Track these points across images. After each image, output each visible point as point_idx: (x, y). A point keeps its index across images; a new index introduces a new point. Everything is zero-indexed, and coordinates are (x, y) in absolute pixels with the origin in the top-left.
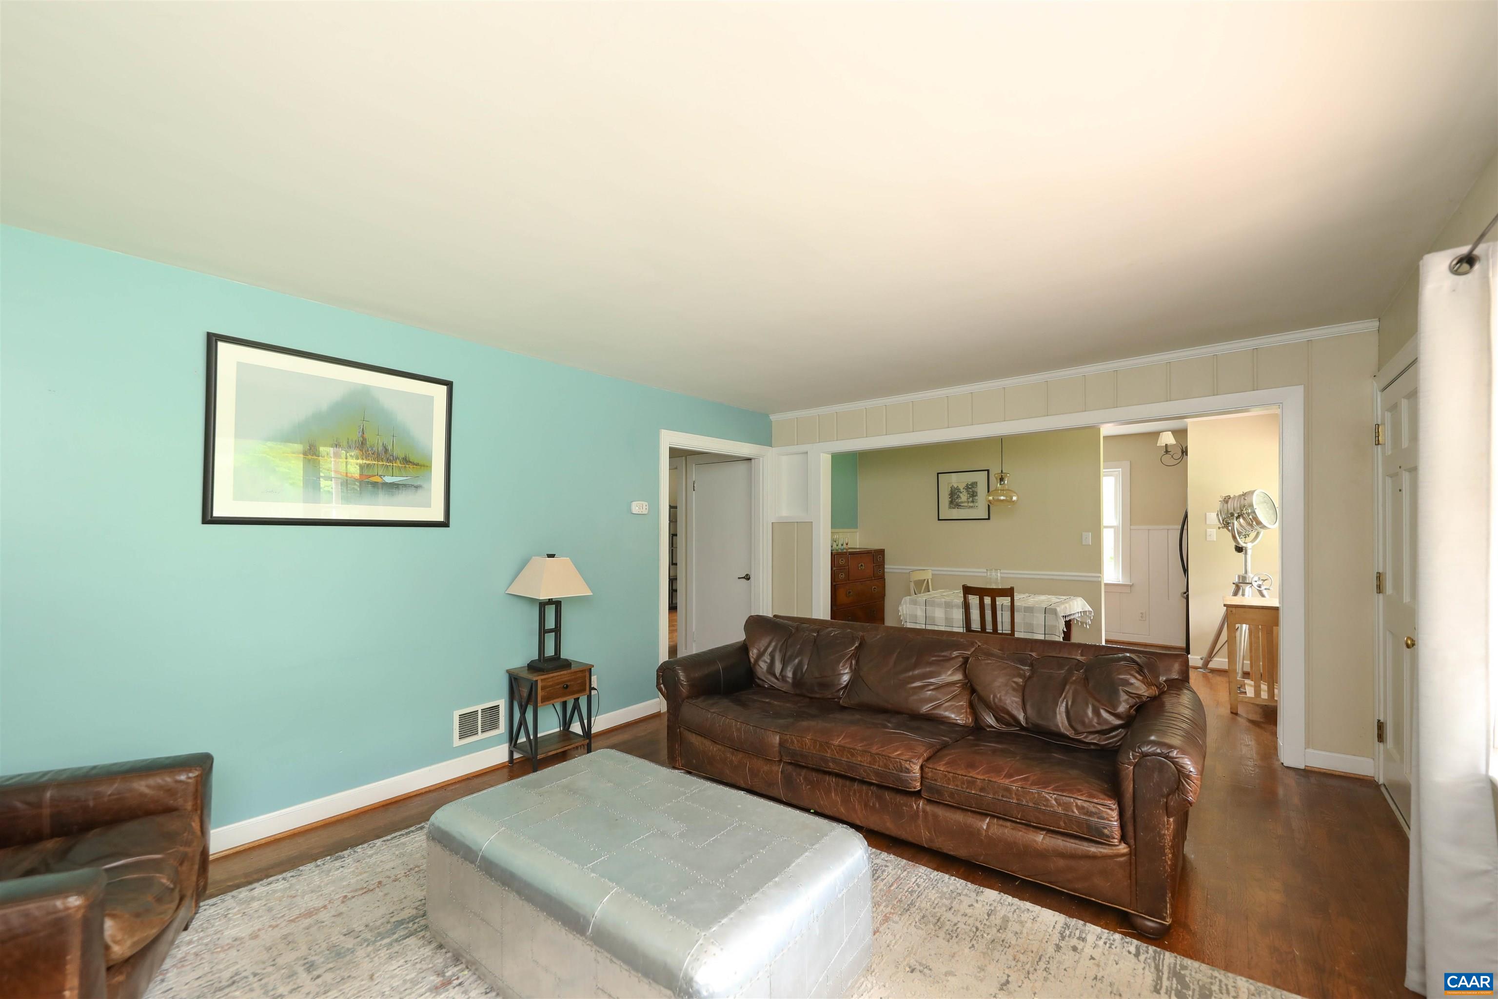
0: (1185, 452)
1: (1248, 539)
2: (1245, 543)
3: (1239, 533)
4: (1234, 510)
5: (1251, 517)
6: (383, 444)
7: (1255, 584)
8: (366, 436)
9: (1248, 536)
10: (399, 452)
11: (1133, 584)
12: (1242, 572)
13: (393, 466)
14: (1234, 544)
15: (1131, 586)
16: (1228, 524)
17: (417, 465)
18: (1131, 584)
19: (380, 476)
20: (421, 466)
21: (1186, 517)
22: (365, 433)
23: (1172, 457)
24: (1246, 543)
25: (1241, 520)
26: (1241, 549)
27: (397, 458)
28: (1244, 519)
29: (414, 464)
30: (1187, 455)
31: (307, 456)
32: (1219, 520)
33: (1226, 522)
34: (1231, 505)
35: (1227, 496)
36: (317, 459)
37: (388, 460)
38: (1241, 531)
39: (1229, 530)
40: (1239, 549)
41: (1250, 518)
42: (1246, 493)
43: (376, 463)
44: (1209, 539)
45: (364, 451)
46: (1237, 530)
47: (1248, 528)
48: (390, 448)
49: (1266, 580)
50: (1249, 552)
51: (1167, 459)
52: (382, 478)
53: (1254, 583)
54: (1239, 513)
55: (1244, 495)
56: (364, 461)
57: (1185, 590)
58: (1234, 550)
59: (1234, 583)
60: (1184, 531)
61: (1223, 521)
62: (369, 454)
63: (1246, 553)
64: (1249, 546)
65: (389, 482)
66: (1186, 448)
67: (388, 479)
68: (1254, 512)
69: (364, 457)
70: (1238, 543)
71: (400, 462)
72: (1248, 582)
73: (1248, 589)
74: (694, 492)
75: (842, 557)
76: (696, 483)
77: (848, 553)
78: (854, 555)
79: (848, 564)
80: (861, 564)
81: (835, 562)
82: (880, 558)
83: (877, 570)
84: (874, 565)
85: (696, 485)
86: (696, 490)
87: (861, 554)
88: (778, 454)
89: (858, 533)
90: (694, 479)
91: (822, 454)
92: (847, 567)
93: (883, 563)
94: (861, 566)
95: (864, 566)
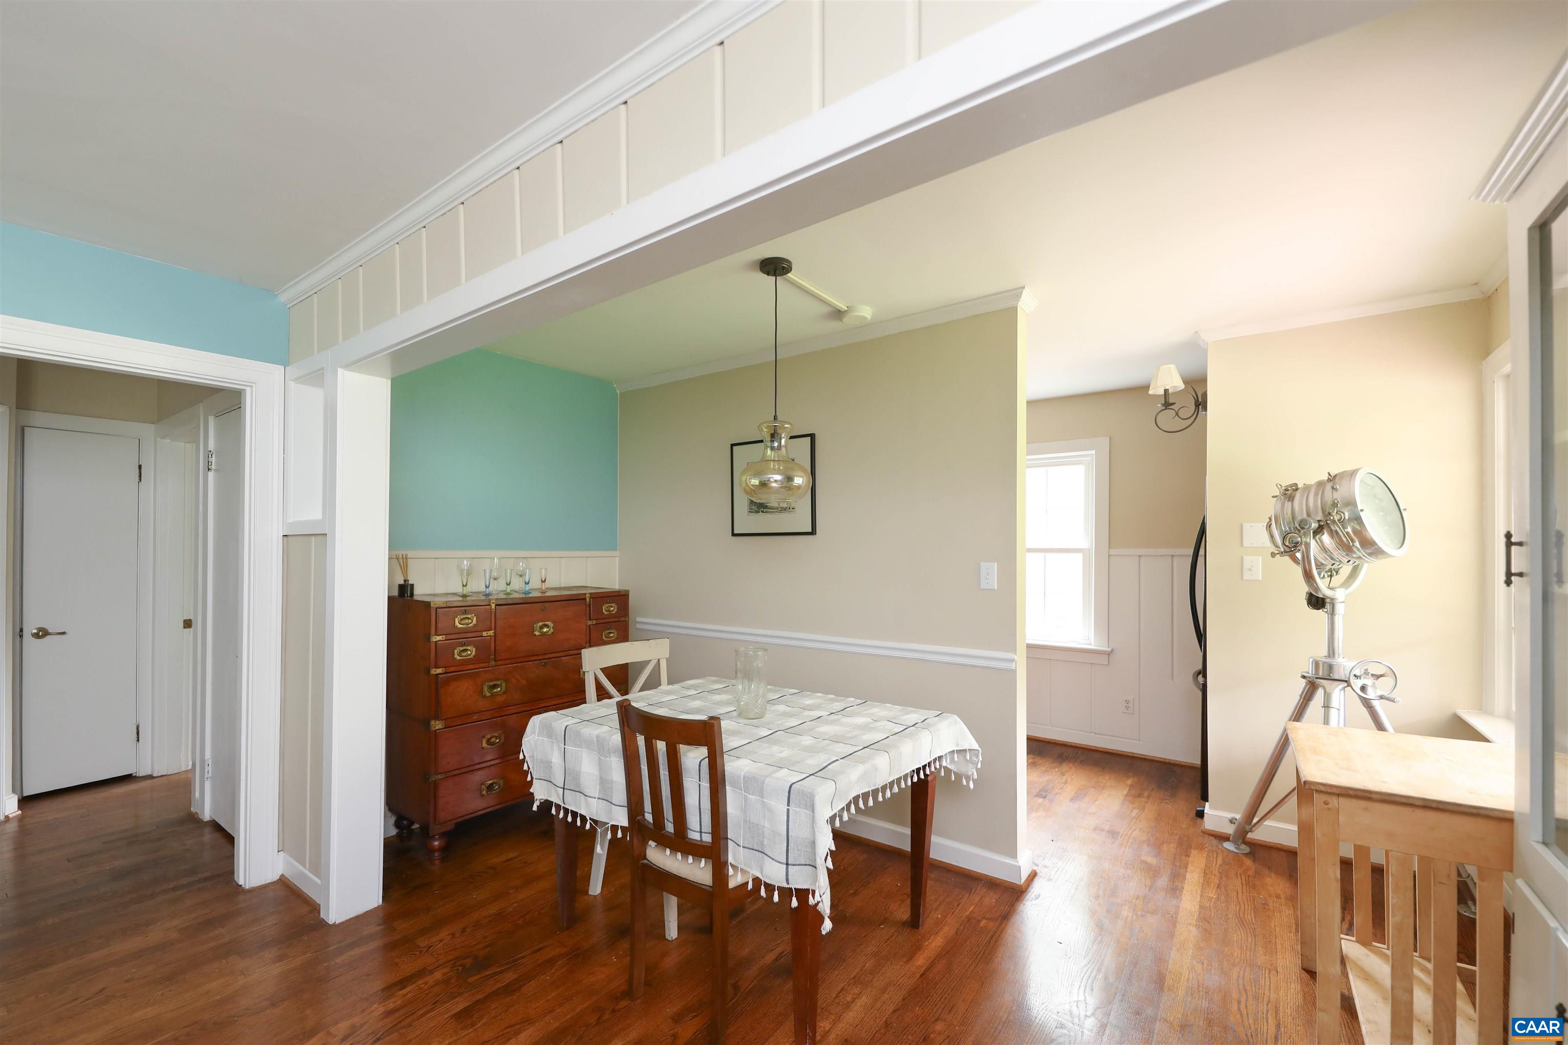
0: (1201, 404)
1: (1337, 580)
2: (1329, 588)
3: (1319, 566)
4: (1309, 515)
5: (1349, 530)
7: (1357, 684)
9: (1337, 572)
11: (1112, 650)
12: (1321, 652)
14: (1304, 589)
15: (1109, 654)
16: (1296, 545)
18: (1109, 649)
21: (1203, 532)
23: (1177, 414)
24: (1332, 589)
25: (1326, 538)
26: (1320, 600)
28: (1334, 534)
30: (1205, 409)
32: (1272, 536)
33: (1291, 542)
34: (1301, 504)
35: (1291, 486)
38: (1323, 562)
39: (1295, 560)
40: (1316, 602)
41: (1347, 533)
42: (1335, 476)
44: (1247, 576)
46: (1316, 559)
47: (1338, 554)
49: (1381, 676)
50: (1340, 608)
51: (1168, 419)
53: (1353, 680)
54: (1319, 521)
55: (1332, 479)
57: (1200, 667)
58: (1305, 602)
59: (1304, 677)
60: (1199, 558)
61: (1284, 539)
63: (1332, 613)
64: (1340, 595)
66: (1205, 395)
68: (1358, 519)
70: (1317, 589)
72: (1336, 677)
73: (1338, 694)
74: (211, 475)
75: (465, 612)
76: (214, 456)
77: (493, 603)
78: (518, 606)
79: (493, 628)
80: (541, 624)
81: (440, 625)
82: (614, 608)
83: (603, 633)
84: (592, 624)
85: (213, 460)
86: (216, 470)
87: (542, 604)
88: (292, 380)
89: (617, 558)
90: (211, 446)
91: (340, 371)
92: (487, 632)
93: (623, 619)
94: (541, 628)
95: (552, 627)
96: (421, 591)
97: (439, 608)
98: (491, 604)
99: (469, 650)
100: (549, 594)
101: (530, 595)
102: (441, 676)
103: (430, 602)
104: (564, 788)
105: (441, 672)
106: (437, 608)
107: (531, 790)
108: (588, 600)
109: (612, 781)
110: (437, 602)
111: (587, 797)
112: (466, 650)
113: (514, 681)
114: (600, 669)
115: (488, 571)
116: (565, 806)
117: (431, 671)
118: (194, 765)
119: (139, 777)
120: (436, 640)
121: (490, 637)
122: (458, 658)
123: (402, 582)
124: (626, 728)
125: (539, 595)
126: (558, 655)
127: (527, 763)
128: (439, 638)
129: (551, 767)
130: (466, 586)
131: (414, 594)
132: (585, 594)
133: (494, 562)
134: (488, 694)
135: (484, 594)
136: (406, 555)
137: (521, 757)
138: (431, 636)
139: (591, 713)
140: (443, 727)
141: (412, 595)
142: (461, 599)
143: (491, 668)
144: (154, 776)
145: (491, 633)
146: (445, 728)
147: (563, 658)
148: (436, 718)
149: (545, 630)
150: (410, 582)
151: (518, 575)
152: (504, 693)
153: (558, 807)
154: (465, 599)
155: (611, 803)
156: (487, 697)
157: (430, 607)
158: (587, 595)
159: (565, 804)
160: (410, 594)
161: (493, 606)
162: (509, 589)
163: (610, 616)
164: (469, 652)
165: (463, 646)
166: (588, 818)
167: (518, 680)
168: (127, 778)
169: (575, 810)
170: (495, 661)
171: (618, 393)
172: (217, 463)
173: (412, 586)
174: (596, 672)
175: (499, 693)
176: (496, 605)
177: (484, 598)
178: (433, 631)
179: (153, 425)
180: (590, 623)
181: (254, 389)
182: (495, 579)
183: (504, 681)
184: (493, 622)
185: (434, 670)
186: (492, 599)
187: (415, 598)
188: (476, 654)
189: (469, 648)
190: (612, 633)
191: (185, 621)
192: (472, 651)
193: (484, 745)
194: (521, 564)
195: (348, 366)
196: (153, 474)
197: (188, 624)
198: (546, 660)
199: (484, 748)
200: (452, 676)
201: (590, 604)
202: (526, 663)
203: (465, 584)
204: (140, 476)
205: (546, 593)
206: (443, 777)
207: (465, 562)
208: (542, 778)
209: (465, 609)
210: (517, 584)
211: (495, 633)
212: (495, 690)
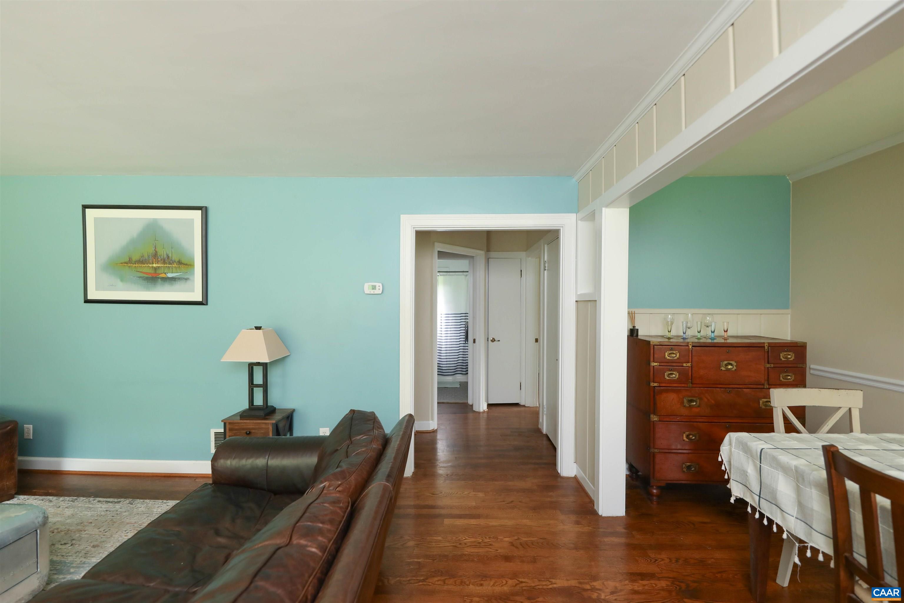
6: (166, 253)
8: (157, 250)
10: (175, 258)
13: (172, 266)
17: (186, 265)
19: (165, 273)
20: (188, 265)
22: (156, 248)
27: (175, 261)
29: (184, 264)
31: (128, 264)
36: (133, 266)
37: (170, 263)
43: (163, 265)
45: (156, 259)
48: (170, 255)
52: (166, 274)
56: (157, 265)
62: (159, 260)
65: (170, 277)
67: (170, 275)
69: (156, 263)
71: (176, 264)
74: (546, 272)
75: (672, 349)
76: (547, 263)
77: (690, 345)
78: (708, 348)
79: (690, 361)
80: (726, 362)
81: (656, 356)
82: (791, 356)
83: (781, 375)
84: (770, 366)
85: (546, 265)
86: (547, 270)
87: (727, 348)
88: (579, 220)
89: (789, 315)
90: (546, 259)
91: (604, 209)
92: (686, 364)
93: (801, 366)
94: (726, 365)
95: (735, 366)
96: (643, 333)
97: (655, 345)
98: (689, 345)
99: (675, 374)
100: (730, 341)
101: (715, 341)
102: (657, 388)
103: (650, 341)
104: (760, 497)
105: (657, 386)
106: (654, 345)
107: (728, 486)
108: (766, 348)
109: (812, 510)
110: (654, 341)
111: (783, 512)
112: (672, 374)
113: (706, 400)
114: (787, 407)
115: (685, 322)
116: (760, 510)
117: (650, 384)
118: (539, 404)
119: (521, 405)
120: (653, 365)
121: (688, 368)
122: (667, 378)
123: (632, 328)
124: (833, 471)
125: (723, 341)
126: (741, 386)
127: (724, 465)
128: (655, 364)
129: (747, 475)
130: (670, 332)
131: (639, 335)
132: (764, 343)
133: (688, 316)
134: (687, 405)
135: (682, 337)
136: (634, 312)
137: (720, 459)
138: (651, 362)
139: (782, 442)
140: (658, 420)
141: (637, 335)
142: (667, 340)
143: (689, 388)
144: (526, 406)
145: (689, 364)
146: (659, 421)
147: (745, 390)
148: (654, 413)
149: (730, 367)
150: (636, 328)
151: (705, 326)
152: (699, 406)
153: (754, 509)
154: (669, 341)
155: (811, 527)
156: (686, 407)
157: (650, 344)
158: (766, 344)
159: (760, 508)
160: (636, 335)
161: (690, 347)
162: (699, 335)
163: (788, 361)
164: (674, 376)
165: (670, 371)
166: (785, 530)
167: (708, 400)
168: (517, 405)
169: (770, 518)
170: (692, 384)
171: (791, 183)
172: (548, 266)
173: (637, 330)
174: (783, 409)
175: (694, 406)
176: (692, 346)
177: (682, 340)
178: (652, 359)
179: (525, 252)
180: (768, 365)
181: (564, 227)
182: (689, 328)
183: (698, 399)
184: (690, 358)
185: (652, 383)
186: (690, 342)
187: (639, 337)
188: (679, 377)
189: (674, 373)
190: (790, 376)
191: (536, 339)
192: (675, 375)
193: (685, 438)
194: (708, 318)
195: (607, 206)
196: (525, 274)
197: (537, 340)
198: (730, 389)
199: (684, 440)
200: (664, 389)
201: (768, 351)
202: (714, 389)
203: (669, 331)
204: (521, 275)
205: (728, 340)
206: (658, 451)
207: (670, 316)
208: (738, 481)
209: (672, 347)
210: (706, 332)
211: (692, 365)
212: (692, 404)
